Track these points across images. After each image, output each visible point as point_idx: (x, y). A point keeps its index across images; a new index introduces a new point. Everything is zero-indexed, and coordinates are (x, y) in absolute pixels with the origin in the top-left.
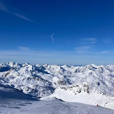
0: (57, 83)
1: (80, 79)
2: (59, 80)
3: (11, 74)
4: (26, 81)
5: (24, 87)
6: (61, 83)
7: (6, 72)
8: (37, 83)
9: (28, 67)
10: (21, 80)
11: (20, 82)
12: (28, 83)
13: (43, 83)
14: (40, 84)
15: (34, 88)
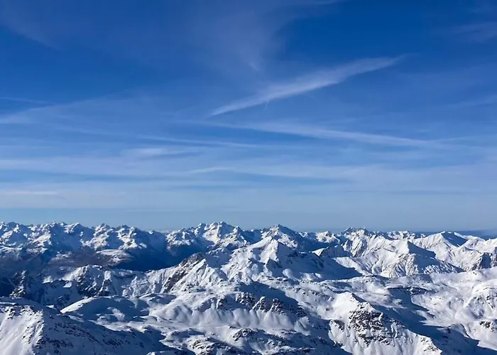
0: (348, 322)
1: (466, 304)
2: (359, 309)
3: (189, 278)
4: (212, 313)
5: (200, 337)
6: (364, 322)
7: (171, 272)
8: (258, 322)
9: (259, 249)
10: (194, 306)
11: (188, 316)
12: (222, 319)
13: (284, 320)
14: (272, 326)
15: (239, 344)
